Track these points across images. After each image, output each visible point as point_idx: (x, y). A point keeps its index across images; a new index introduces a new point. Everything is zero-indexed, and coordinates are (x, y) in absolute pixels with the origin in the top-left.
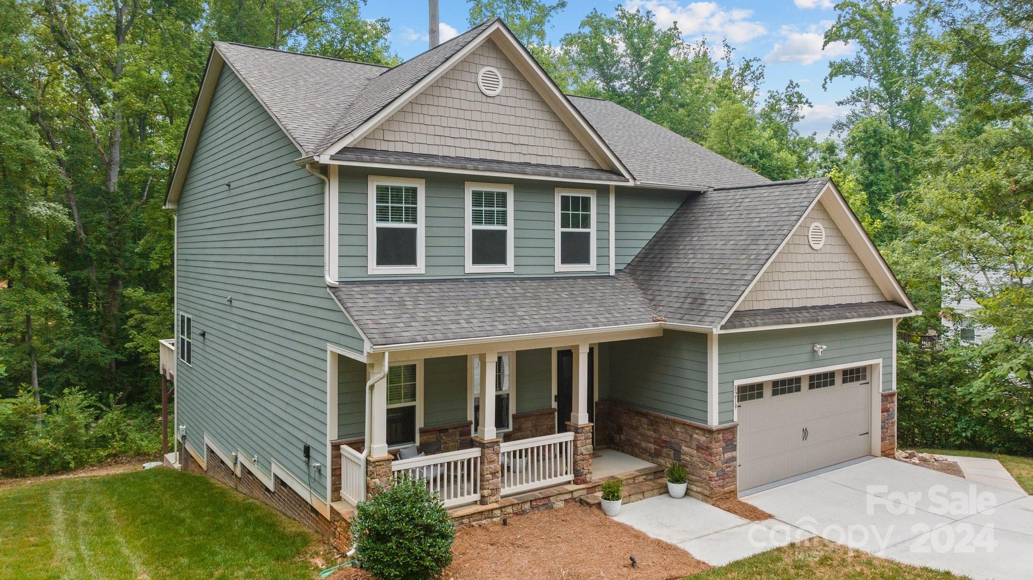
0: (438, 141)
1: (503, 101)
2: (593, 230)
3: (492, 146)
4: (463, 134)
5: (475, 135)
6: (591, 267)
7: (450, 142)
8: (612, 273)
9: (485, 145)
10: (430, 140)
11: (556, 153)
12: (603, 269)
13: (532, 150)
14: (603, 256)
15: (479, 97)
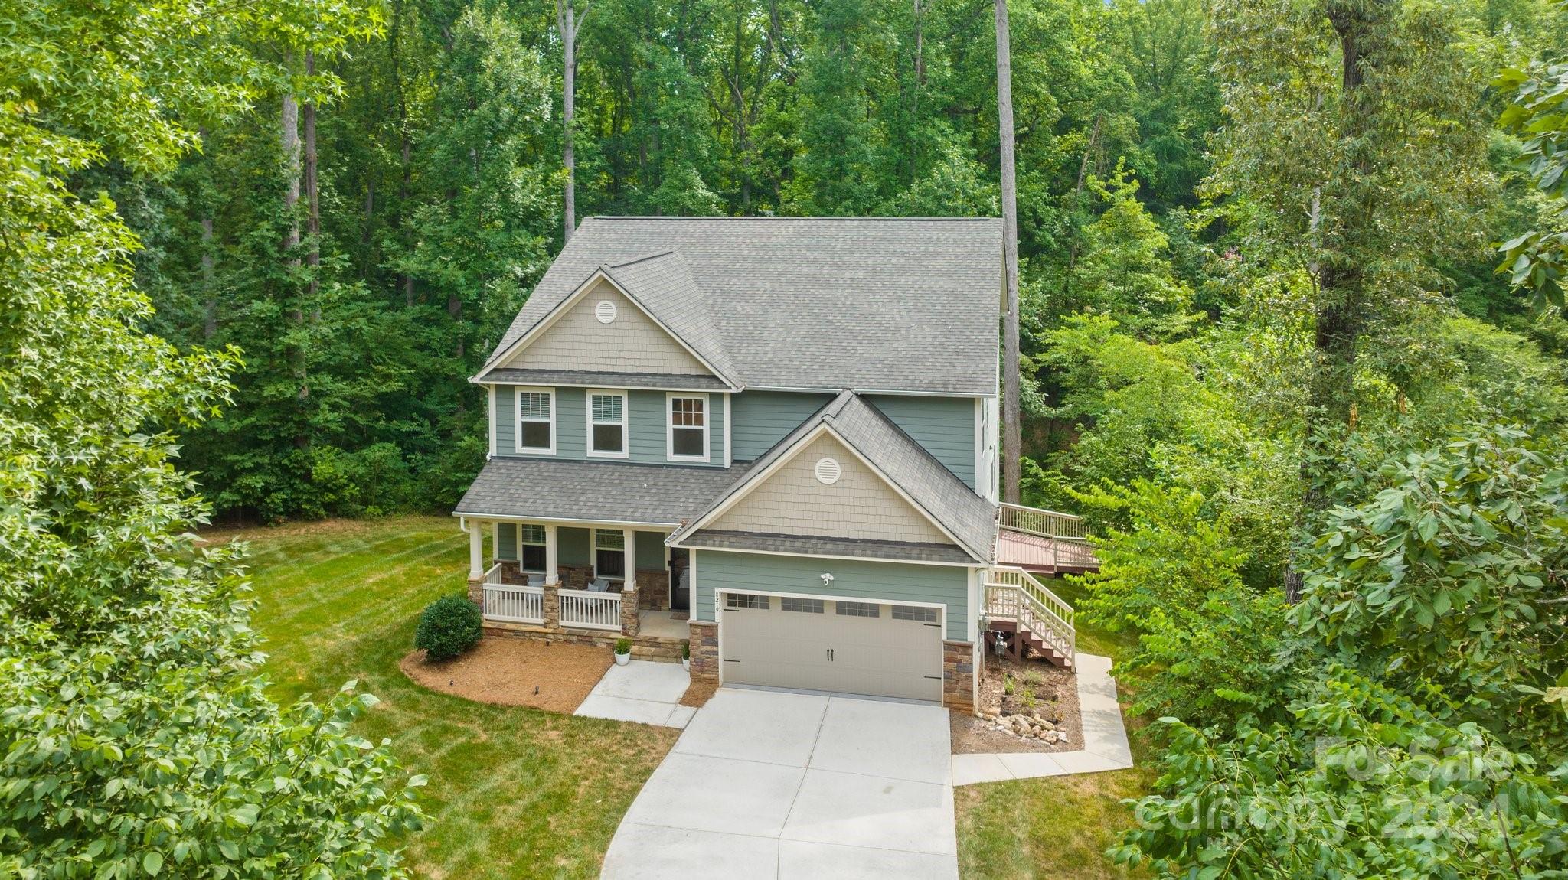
0: (565, 360)
1: (618, 326)
2: (706, 428)
3: (608, 362)
4: (584, 353)
5: (594, 354)
6: (705, 458)
7: (573, 360)
8: (727, 464)
9: (602, 361)
10: (559, 359)
11: (667, 363)
12: (717, 463)
13: (646, 363)
14: (717, 450)
15: (597, 325)
